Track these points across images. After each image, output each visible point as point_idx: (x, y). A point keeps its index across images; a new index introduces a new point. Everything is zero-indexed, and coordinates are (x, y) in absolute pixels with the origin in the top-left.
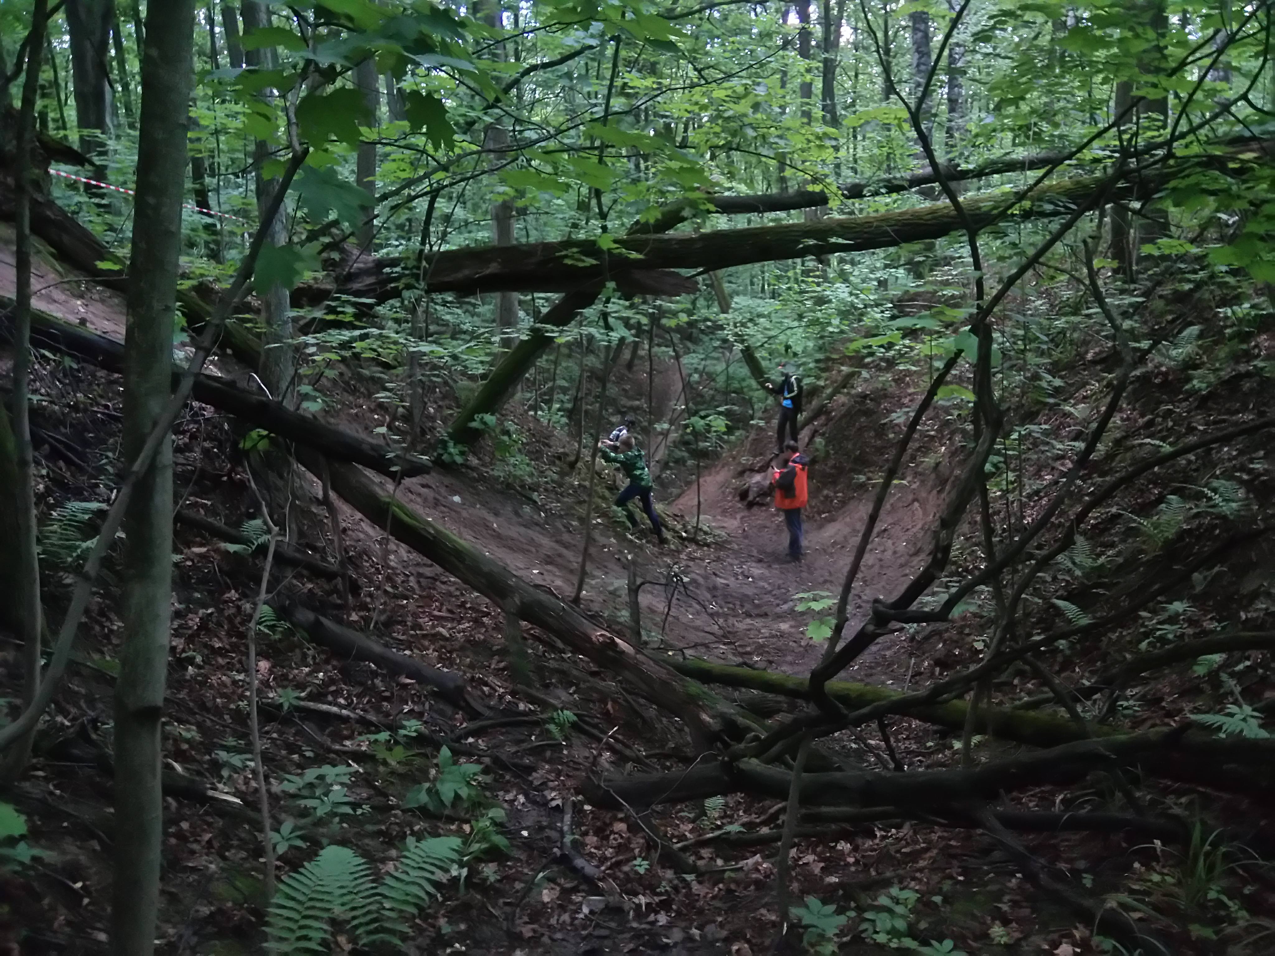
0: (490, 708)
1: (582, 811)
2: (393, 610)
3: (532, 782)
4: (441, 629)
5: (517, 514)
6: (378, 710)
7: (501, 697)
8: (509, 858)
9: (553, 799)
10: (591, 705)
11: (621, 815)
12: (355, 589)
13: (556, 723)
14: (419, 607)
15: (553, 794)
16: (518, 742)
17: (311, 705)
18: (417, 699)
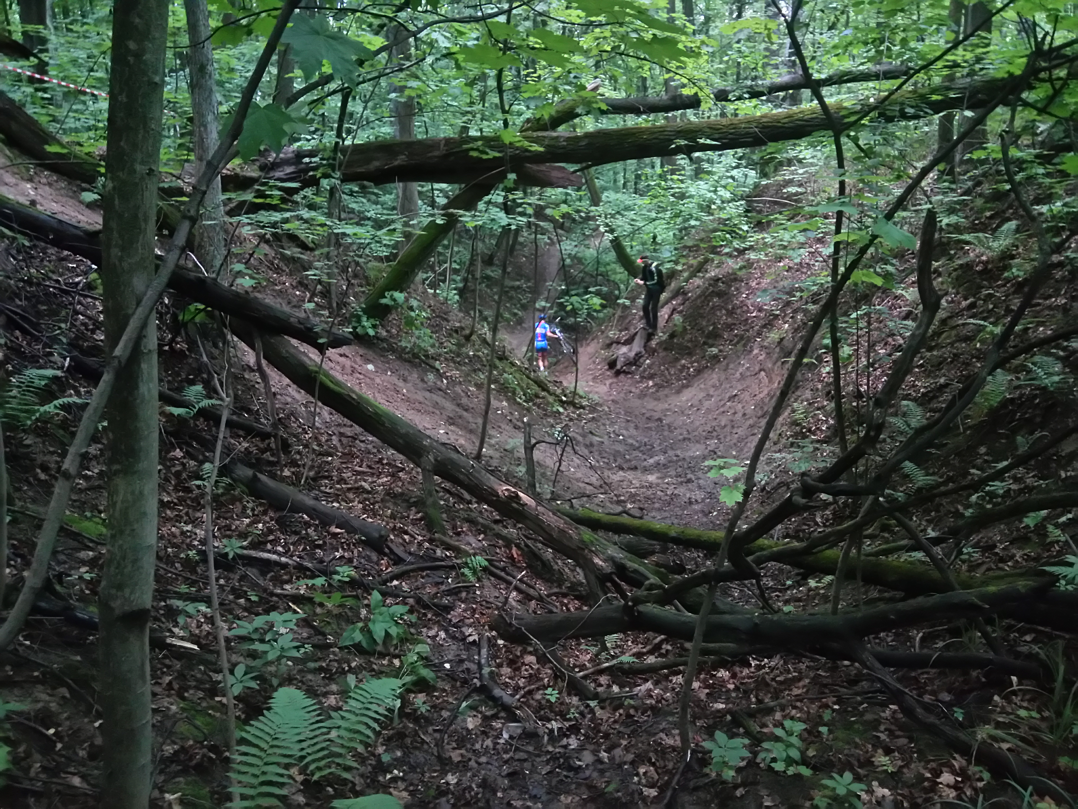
0: (410, 553)
1: (496, 645)
2: (320, 466)
3: (451, 620)
4: (363, 483)
5: (423, 380)
6: (312, 556)
7: (420, 544)
8: (435, 689)
9: (470, 635)
10: (498, 551)
11: (530, 649)
12: (286, 446)
13: (469, 567)
14: (342, 463)
15: (470, 630)
16: (437, 584)
17: (253, 553)
18: (348, 547)
